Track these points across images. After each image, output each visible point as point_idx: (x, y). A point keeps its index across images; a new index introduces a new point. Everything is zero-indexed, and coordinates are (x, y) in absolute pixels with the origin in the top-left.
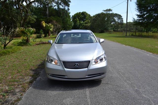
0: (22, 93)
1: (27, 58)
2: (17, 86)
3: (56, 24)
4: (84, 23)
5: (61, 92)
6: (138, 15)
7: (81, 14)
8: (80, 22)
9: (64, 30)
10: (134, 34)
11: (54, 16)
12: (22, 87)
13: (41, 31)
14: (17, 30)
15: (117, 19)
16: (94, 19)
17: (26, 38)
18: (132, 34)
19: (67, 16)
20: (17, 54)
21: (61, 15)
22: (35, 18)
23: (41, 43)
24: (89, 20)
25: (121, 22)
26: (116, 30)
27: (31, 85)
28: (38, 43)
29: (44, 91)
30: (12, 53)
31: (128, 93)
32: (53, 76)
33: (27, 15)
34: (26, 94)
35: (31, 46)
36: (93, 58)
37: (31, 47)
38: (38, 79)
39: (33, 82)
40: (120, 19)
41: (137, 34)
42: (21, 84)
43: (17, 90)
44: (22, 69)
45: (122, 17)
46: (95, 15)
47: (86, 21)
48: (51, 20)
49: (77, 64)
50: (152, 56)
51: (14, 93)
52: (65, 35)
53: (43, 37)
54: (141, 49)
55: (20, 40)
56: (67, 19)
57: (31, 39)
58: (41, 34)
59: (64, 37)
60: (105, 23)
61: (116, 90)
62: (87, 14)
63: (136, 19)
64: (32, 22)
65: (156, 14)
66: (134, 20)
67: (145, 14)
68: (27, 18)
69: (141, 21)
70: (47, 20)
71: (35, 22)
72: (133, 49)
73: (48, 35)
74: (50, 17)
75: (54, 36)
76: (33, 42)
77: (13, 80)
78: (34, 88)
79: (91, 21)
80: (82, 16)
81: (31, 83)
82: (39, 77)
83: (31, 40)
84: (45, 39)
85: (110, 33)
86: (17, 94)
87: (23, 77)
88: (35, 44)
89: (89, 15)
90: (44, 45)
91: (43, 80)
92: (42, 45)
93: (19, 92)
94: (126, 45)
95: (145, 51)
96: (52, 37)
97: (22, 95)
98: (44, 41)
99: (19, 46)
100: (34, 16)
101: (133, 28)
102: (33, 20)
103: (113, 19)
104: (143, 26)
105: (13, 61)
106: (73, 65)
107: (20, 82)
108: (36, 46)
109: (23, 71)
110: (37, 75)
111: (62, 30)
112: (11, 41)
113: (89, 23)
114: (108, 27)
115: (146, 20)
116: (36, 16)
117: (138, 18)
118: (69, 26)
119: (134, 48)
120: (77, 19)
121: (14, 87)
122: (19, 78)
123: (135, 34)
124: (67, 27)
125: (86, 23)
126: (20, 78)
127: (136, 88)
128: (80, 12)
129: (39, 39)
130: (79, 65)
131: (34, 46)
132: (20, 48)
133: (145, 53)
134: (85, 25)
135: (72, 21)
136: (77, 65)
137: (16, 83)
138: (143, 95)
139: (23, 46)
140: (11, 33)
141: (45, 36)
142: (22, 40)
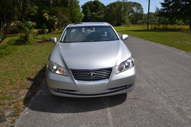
0: (14, 118)
1: (24, 62)
2: (7, 106)
3: (62, 15)
4: (96, 15)
5: (70, 114)
6: (162, 4)
7: (92, 3)
8: (91, 14)
9: (72, 23)
10: (157, 27)
11: (59, 6)
12: (15, 107)
13: (44, 25)
14: (12, 25)
15: (136, 10)
16: (108, 9)
17: (25, 35)
18: (155, 27)
19: (75, 6)
20: (12, 56)
21: (69, 5)
22: (36, 9)
23: (44, 41)
24: (102, 11)
25: (141, 13)
26: (135, 22)
27: (28, 104)
28: (40, 40)
29: (46, 113)
30: (6, 55)
31: (168, 114)
32: (58, 92)
33: (26, 5)
34: (19, 120)
35: (31, 44)
36: (115, 65)
37: (31, 46)
38: (38, 93)
39: (31, 98)
40: (139, 9)
41: (161, 26)
42: (13, 103)
43: (8, 113)
44: (17, 78)
45: (141, 6)
46: (109, 5)
47: (98, 12)
48: (56, 11)
49: (93, 73)
50: (186, 55)
51: (2, 117)
52: (74, 30)
53: (47, 33)
54: (169, 46)
55: (17, 37)
56: (76, 9)
57: (30, 35)
58: (44, 29)
59: (73, 32)
60: (121, 13)
61: (149, 110)
62: (99, 3)
63: (160, 9)
64: (32, 14)
65: (184, 3)
66: (157, 10)
67: (170, 3)
68: (26, 10)
69: (165, 11)
70: (51, 11)
71: (36, 14)
72: (160, 46)
73: (52, 30)
74: (54, 8)
75: (60, 31)
76: (34, 40)
77: (3, 96)
78: (31, 109)
79: (104, 11)
80: (94, 6)
81: (28, 100)
82: (40, 91)
83: (31, 37)
84: (50, 35)
85: (128, 27)
86: (6, 120)
87: (18, 91)
88: (36, 41)
89: (103, 4)
90: (48, 43)
91: (45, 94)
92: (45, 43)
93: (10, 116)
94: (150, 41)
95: (176, 49)
96: (58, 32)
97: (14, 121)
98: (48, 38)
99: (15, 46)
100: (35, 7)
101: (155, 20)
102: (34, 12)
103: (131, 9)
104: (168, 17)
105: (5, 67)
106: (88, 75)
107: (13, 99)
108: (37, 45)
109: (19, 81)
110: (37, 87)
111: (70, 23)
112: (4, 39)
113: (102, 14)
114: (125, 18)
115: (171, 10)
116: (37, 7)
117: (162, 8)
118: (78, 18)
119: (161, 44)
120: (87, 10)
121: (4, 108)
122: (11, 93)
123: (159, 27)
124: (76, 19)
125: (99, 15)
126: (14, 93)
127: (177, 105)
128: (92, 1)
129: (42, 35)
130: (96, 74)
131: (35, 44)
132: (16, 48)
133: (176, 52)
134: (98, 16)
135: (81, 13)
136: (94, 75)
137: (6, 101)
138: (189, 116)
139: (20, 45)
140: (4, 28)
141: (49, 32)
142: (20, 38)
